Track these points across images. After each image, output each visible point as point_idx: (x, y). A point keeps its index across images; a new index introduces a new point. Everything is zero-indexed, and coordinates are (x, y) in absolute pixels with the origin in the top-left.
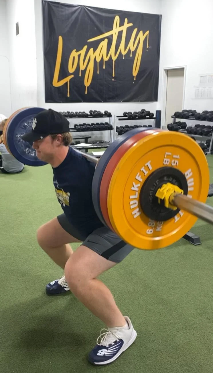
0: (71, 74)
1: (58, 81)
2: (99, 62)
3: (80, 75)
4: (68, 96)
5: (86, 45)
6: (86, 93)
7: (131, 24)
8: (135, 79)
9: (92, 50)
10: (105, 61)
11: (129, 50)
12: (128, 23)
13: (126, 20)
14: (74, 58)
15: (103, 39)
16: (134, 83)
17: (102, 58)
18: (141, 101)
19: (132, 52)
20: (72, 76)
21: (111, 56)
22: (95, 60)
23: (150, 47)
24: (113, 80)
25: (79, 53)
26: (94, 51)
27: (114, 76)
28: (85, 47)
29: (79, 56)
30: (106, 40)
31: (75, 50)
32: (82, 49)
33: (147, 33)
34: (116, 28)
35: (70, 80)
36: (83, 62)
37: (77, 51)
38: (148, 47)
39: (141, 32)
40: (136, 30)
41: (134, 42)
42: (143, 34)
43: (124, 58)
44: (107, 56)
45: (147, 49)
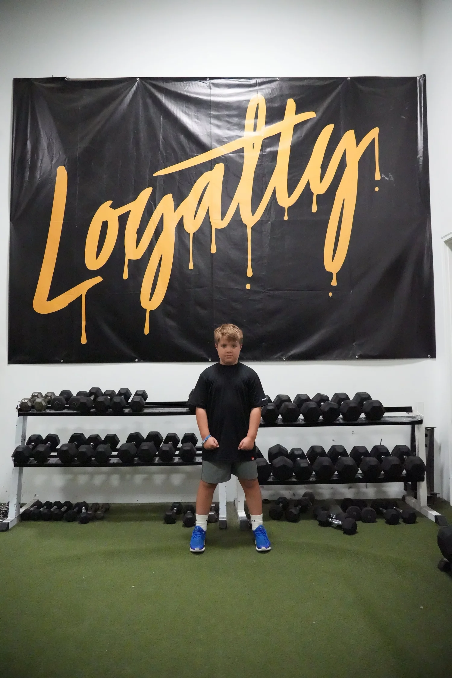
0: (94, 274)
1: (50, 298)
2: (195, 235)
3: (125, 276)
4: (84, 340)
5: (148, 186)
6: (147, 331)
7: (310, 115)
8: (334, 283)
9: (168, 199)
10: (218, 231)
11: (307, 192)
12: (299, 110)
13: (291, 103)
14: (105, 225)
15: (209, 165)
16: (330, 294)
18: (364, 357)
19: (318, 196)
20: (98, 279)
21: (237, 212)
22: (180, 225)
23: (387, 176)
24: (248, 287)
27: (250, 273)
28: (146, 194)
29: (123, 220)
30: (220, 168)
31: (110, 202)
32: (134, 196)
33: (374, 134)
34: (255, 129)
35: (90, 293)
36: (135, 236)
37: (114, 206)
38: (378, 177)
39: (349, 136)
40: (328, 130)
41: (324, 167)
42: (359, 139)
43: (286, 218)
44: (223, 214)
45: (378, 183)
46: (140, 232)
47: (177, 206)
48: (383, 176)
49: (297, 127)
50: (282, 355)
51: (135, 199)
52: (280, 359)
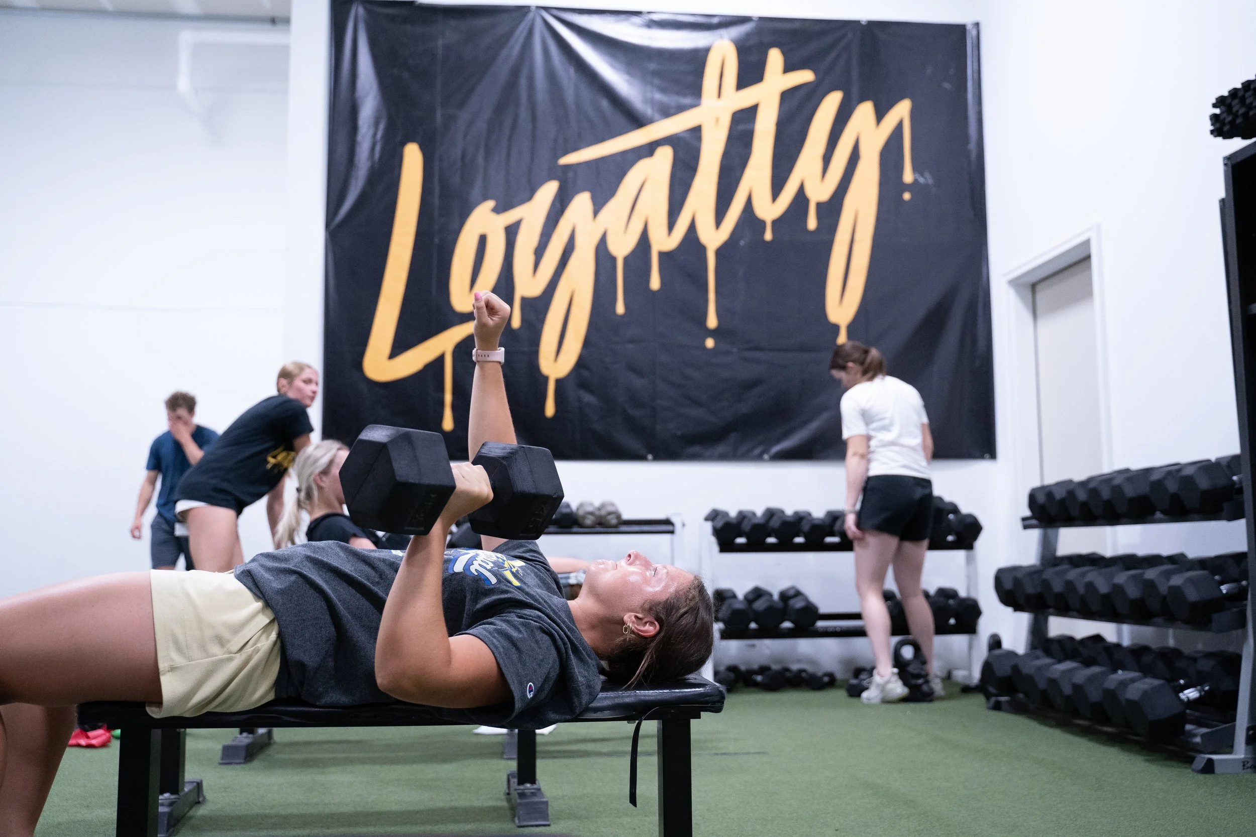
0: (466, 318)
1: (393, 355)
2: (626, 260)
3: (516, 323)
4: (449, 423)
5: (551, 179)
6: (550, 409)
7: (805, 76)
9: (582, 202)
10: (662, 255)
11: (801, 198)
12: (788, 68)
13: (775, 57)
14: (483, 241)
15: (649, 149)
17: (644, 242)
19: (819, 205)
21: (692, 228)
22: (602, 248)
23: (922, 175)
24: (710, 343)
25: (510, 217)
26: (598, 206)
27: (712, 322)
28: (548, 191)
29: (512, 232)
30: (665, 155)
31: (490, 204)
32: (529, 194)
33: (902, 110)
34: (719, 95)
35: (460, 349)
36: (531, 259)
37: (498, 210)
38: (908, 177)
39: (865, 111)
40: (832, 102)
41: (827, 159)
42: (879, 116)
43: (768, 236)
44: (671, 226)
45: (908, 188)
46: (539, 252)
47: (596, 213)
48: (917, 176)
49: (786, 95)
50: (763, 452)
51: (530, 198)
52: (759, 458)
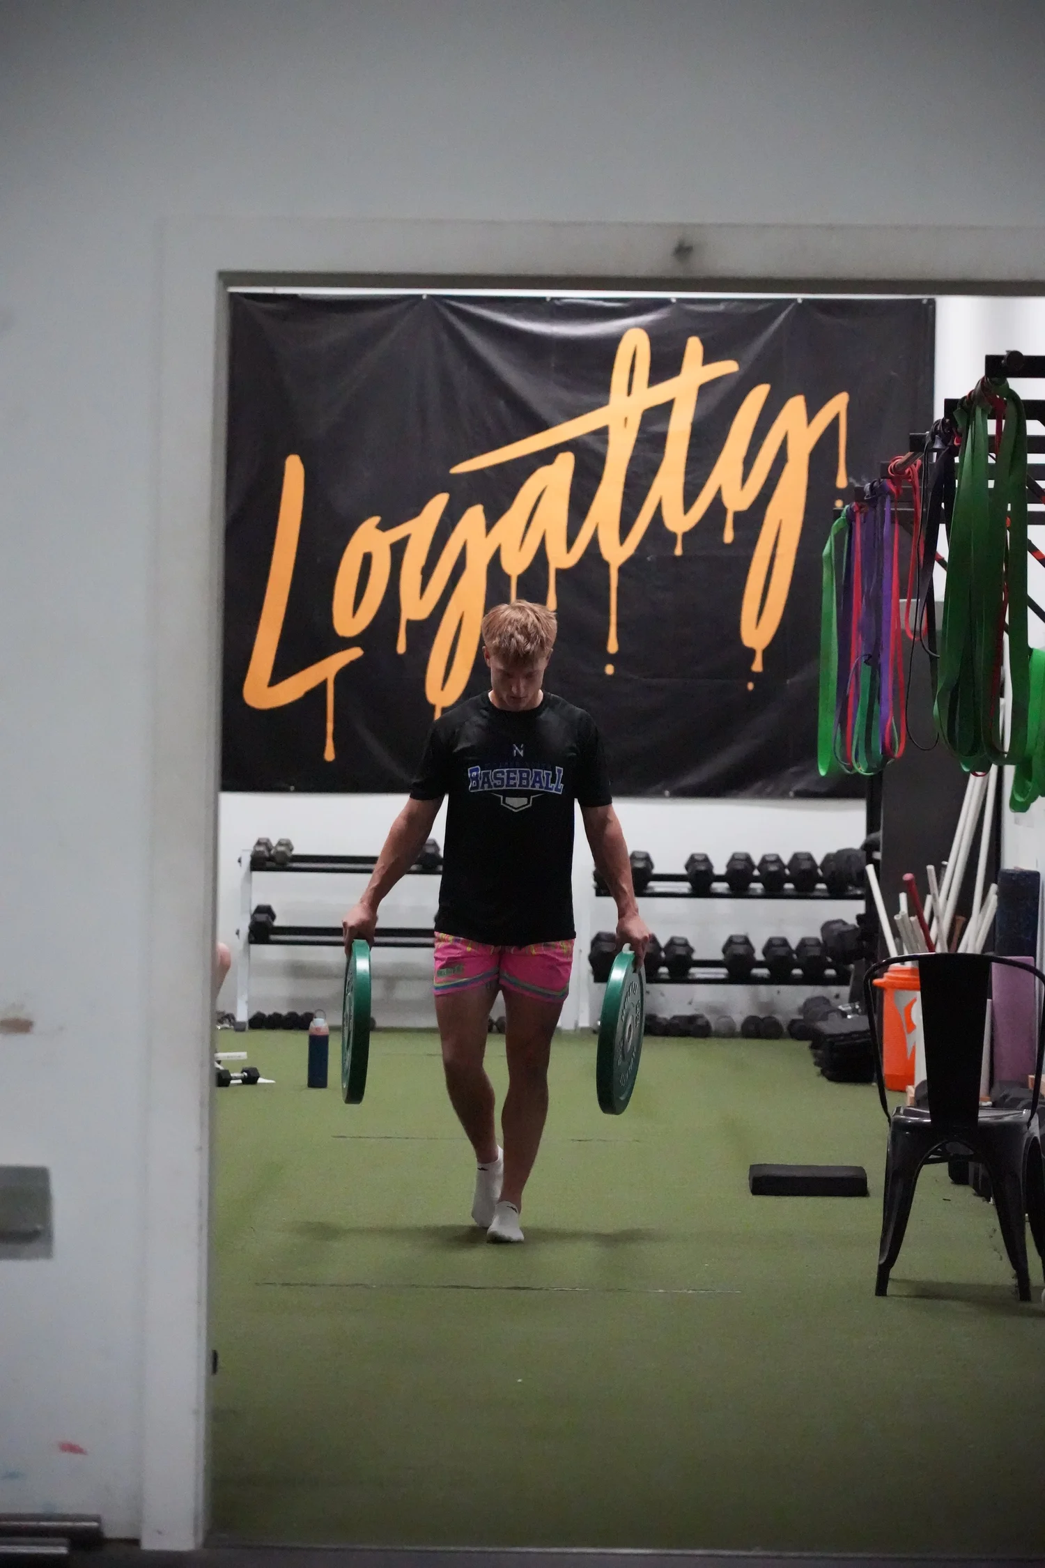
0: (346, 643)
1: (273, 683)
2: (520, 578)
3: (401, 647)
4: (330, 754)
5: (443, 491)
7: (728, 367)
8: (757, 666)
9: (475, 516)
10: (559, 572)
11: (717, 506)
12: (708, 359)
13: (694, 347)
14: (367, 559)
15: (547, 457)
16: (750, 686)
17: (541, 557)
18: (802, 795)
19: (737, 515)
20: (356, 653)
21: (594, 542)
22: (495, 565)
23: (858, 480)
24: (610, 670)
25: (396, 534)
26: (491, 522)
27: (613, 646)
28: (438, 504)
29: (398, 550)
30: (566, 462)
31: (376, 520)
32: (415, 510)
33: (838, 404)
34: (629, 393)
35: (343, 676)
36: (418, 578)
37: (383, 527)
38: (842, 481)
39: (796, 406)
40: (758, 396)
41: (749, 462)
42: (812, 413)
43: (678, 551)
44: (570, 542)
45: (841, 494)
46: (427, 572)
47: (489, 527)
48: (852, 480)
49: (704, 389)
50: (665, 787)
51: (417, 513)
52: (659, 794)
